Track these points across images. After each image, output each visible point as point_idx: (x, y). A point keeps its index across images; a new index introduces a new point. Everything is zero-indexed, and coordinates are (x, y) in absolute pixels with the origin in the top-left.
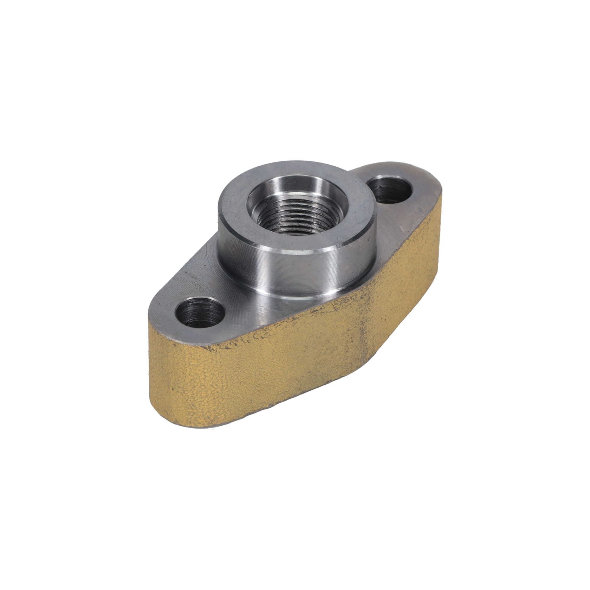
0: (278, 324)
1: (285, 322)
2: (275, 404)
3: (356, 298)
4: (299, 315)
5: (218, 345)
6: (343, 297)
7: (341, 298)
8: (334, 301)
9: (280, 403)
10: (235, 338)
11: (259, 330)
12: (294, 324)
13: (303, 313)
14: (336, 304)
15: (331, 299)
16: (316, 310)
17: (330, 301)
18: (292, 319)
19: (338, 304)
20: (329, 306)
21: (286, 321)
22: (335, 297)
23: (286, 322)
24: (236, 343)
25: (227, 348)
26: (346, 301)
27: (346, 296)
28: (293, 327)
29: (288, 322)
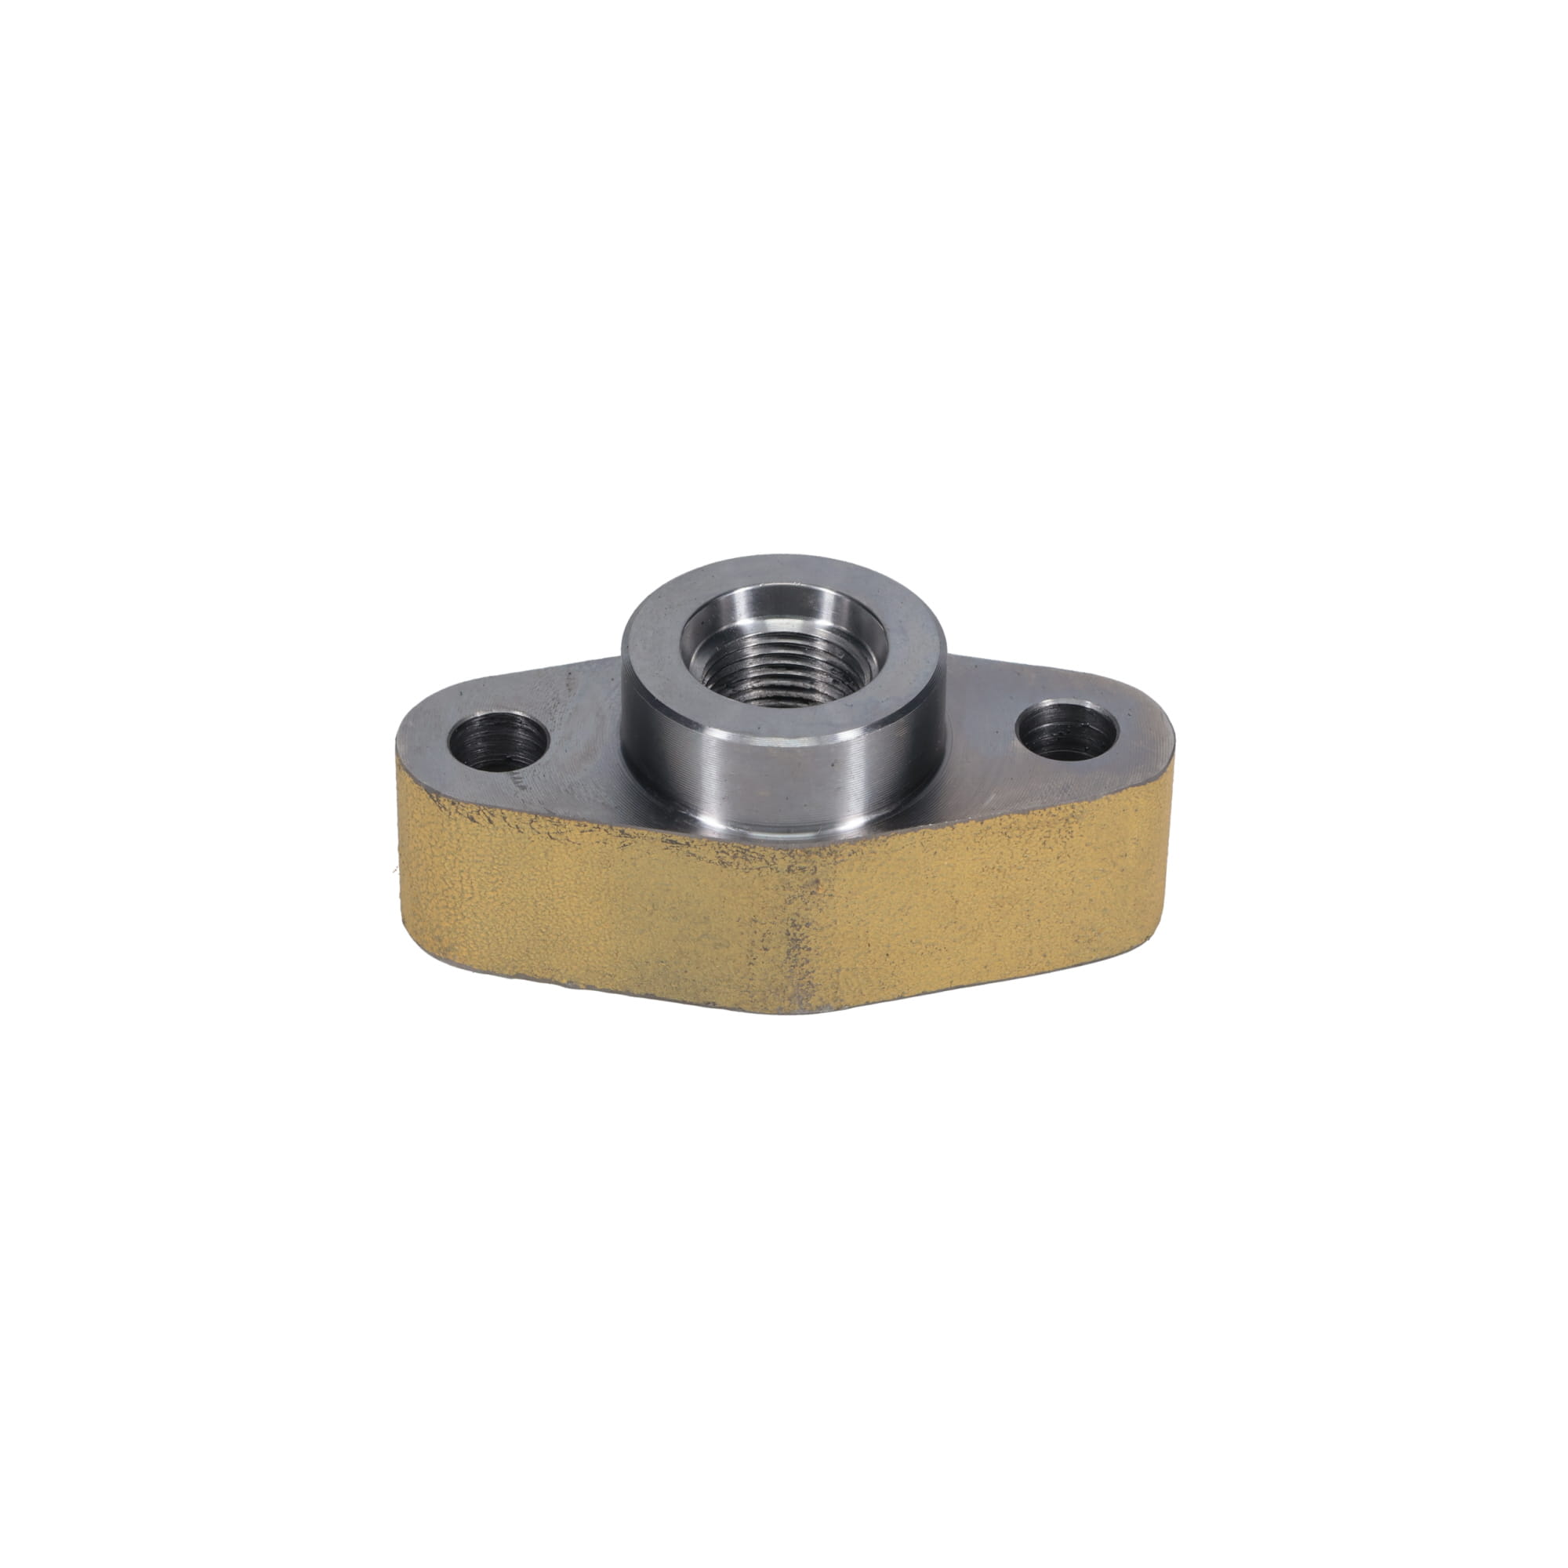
0: (587, 828)
1: (602, 831)
2: (581, 986)
3: (775, 864)
4: (637, 832)
5: (453, 804)
6: (739, 845)
7: (735, 844)
8: (720, 842)
9: (592, 989)
10: (490, 807)
11: (543, 818)
12: (624, 845)
13: (645, 832)
14: (723, 852)
15: (715, 836)
16: (676, 843)
17: (710, 839)
18: (619, 833)
19: (728, 854)
20: (707, 848)
21: (605, 830)
22: (722, 837)
23: (606, 833)
24: (492, 818)
25: (472, 819)
26: (749, 858)
27: (747, 847)
28: (622, 850)
29: (610, 834)
